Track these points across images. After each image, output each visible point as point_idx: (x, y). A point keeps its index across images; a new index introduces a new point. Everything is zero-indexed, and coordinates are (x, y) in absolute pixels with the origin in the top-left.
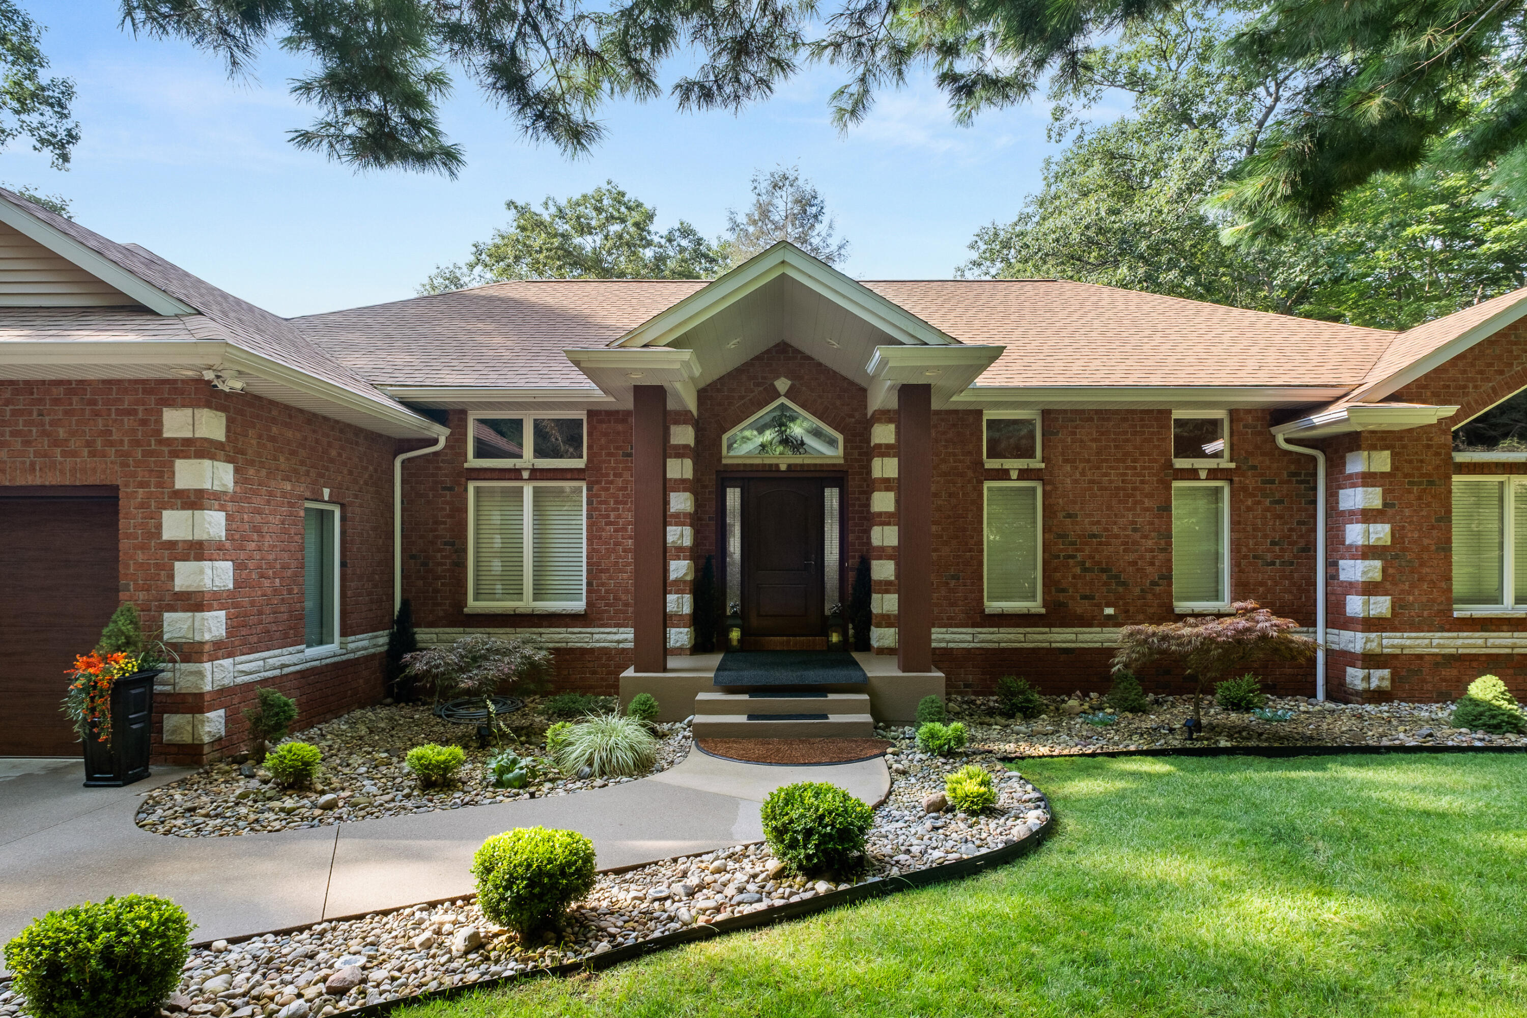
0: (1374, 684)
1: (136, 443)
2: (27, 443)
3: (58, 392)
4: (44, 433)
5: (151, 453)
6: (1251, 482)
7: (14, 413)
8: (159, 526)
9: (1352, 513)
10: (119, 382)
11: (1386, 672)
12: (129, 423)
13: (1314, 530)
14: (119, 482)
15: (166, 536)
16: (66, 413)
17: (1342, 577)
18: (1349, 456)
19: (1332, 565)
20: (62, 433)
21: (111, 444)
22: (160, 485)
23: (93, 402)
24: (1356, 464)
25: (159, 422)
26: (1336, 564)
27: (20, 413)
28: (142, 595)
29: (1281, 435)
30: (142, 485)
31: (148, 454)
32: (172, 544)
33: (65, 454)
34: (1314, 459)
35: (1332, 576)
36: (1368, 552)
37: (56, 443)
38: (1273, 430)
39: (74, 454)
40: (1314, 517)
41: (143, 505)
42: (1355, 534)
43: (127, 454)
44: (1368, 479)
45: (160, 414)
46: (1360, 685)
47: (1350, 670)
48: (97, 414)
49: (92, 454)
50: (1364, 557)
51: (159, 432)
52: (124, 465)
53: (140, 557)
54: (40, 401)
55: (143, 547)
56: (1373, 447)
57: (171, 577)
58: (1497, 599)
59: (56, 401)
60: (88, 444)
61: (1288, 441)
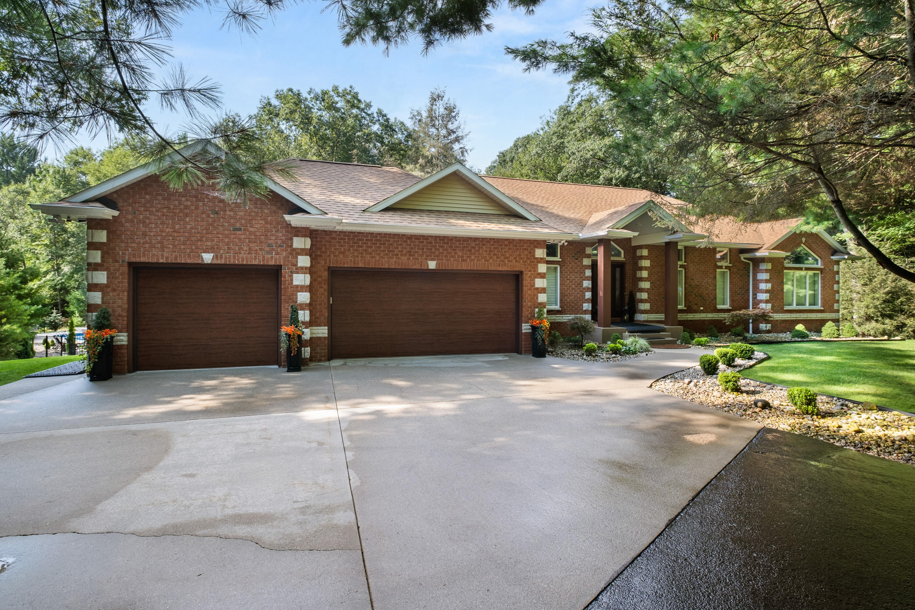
0: (768, 328)
1: (528, 258)
2: (498, 258)
3: (507, 243)
4: (503, 255)
5: (532, 262)
6: (735, 270)
7: (494, 248)
8: (534, 283)
9: (762, 280)
10: (523, 240)
11: (770, 325)
12: (526, 252)
13: (749, 284)
14: (523, 270)
15: (536, 286)
16: (509, 249)
17: (758, 298)
18: (761, 264)
19: (755, 295)
20: (507, 255)
21: (521, 259)
22: (535, 271)
23: (516, 246)
24: (763, 266)
25: (534, 252)
26: (756, 295)
27: (496, 248)
28: (529, 304)
29: (742, 257)
30: (530, 271)
31: (531, 262)
32: (538, 288)
33: (508, 261)
34: (749, 264)
35: (755, 298)
36: (767, 291)
37: (506, 258)
38: (740, 255)
39: (511, 261)
40: (749, 281)
41: (530, 277)
42: (763, 286)
43: (526, 262)
44: (767, 271)
45: (534, 250)
46: (764, 329)
47: (761, 325)
48: (517, 249)
49: (516, 261)
50: (766, 293)
51: (534, 255)
52: (525, 265)
53: (529, 292)
54: (501, 245)
55: (530, 289)
56: (767, 262)
57: (537, 298)
58: (804, 304)
59: (506, 245)
60: (515, 258)
61: (744, 258)
